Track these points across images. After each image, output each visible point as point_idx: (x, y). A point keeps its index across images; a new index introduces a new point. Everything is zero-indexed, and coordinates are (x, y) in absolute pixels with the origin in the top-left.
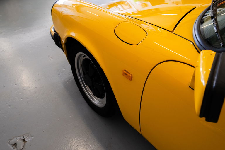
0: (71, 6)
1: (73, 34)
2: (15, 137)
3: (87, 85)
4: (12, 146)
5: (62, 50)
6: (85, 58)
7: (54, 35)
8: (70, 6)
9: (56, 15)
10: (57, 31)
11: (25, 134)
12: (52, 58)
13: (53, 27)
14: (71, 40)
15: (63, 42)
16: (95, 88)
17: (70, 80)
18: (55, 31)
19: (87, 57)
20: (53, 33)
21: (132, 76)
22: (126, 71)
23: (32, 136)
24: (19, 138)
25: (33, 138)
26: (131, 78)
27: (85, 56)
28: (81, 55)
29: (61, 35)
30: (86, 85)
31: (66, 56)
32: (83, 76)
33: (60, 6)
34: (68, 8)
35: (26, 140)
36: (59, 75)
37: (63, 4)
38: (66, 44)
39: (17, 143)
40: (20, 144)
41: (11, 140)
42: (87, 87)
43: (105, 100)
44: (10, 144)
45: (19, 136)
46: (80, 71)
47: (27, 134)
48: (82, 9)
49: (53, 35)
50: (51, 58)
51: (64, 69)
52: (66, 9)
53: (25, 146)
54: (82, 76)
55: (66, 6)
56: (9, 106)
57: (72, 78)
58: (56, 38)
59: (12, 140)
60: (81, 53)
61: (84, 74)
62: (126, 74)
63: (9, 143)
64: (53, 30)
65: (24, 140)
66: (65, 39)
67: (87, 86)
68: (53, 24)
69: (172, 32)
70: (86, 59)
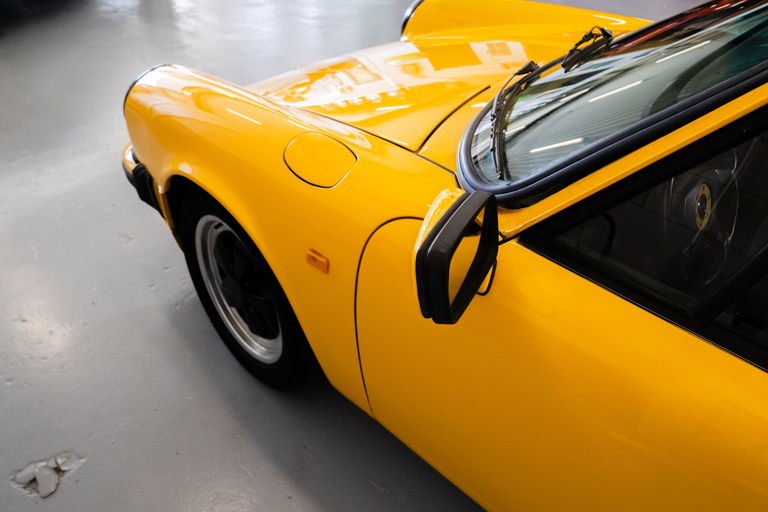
0: (180, 91)
1: (186, 169)
2: (31, 463)
3: (234, 306)
4: (24, 488)
5: (158, 213)
6: (220, 230)
7: (134, 170)
8: (176, 92)
9: (136, 115)
10: (142, 160)
11: (60, 454)
12: (130, 239)
13: (130, 147)
14: (180, 186)
15: (161, 190)
16: (252, 310)
17: (187, 299)
18: (137, 161)
19: (226, 227)
20: (132, 166)
21: (328, 262)
22: (314, 251)
23: (81, 458)
24: (44, 464)
25: (83, 461)
26: (326, 268)
27: (220, 225)
28: (211, 222)
29: (152, 170)
30: (230, 305)
31: (172, 229)
32: (221, 282)
33: (147, 91)
34: (172, 98)
35: (63, 468)
36: (151, 286)
37: (155, 85)
38: (168, 194)
39: (38, 479)
40: (48, 481)
41: (20, 471)
42: (233, 311)
43: (278, 342)
44: (18, 483)
45: (41, 461)
46: (210, 268)
47: (65, 452)
48: (213, 102)
49: (131, 172)
50: (125, 240)
51: (166, 268)
52: (165, 100)
53: (62, 485)
54: (218, 280)
55: (163, 91)
56: (9, 380)
57: (191, 293)
58: (141, 180)
59: (23, 473)
60: (209, 218)
61: (223, 275)
62: (315, 259)
63: (14, 480)
64: (129, 157)
65: (58, 470)
66: (165, 180)
67: (234, 309)
68: (129, 140)
69: (416, 152)
70: (225, 234)
